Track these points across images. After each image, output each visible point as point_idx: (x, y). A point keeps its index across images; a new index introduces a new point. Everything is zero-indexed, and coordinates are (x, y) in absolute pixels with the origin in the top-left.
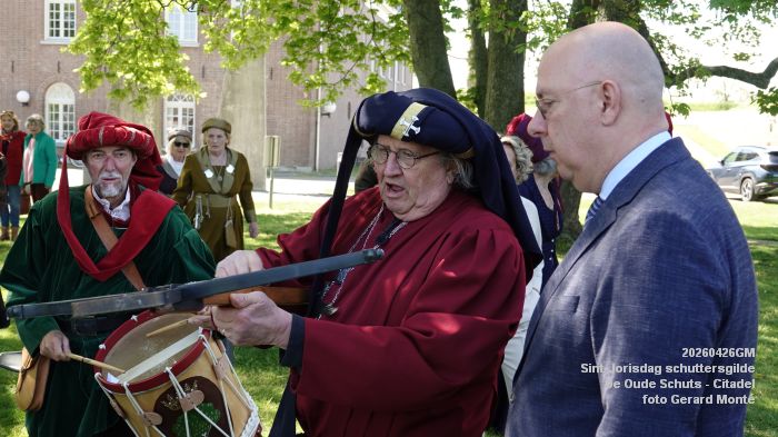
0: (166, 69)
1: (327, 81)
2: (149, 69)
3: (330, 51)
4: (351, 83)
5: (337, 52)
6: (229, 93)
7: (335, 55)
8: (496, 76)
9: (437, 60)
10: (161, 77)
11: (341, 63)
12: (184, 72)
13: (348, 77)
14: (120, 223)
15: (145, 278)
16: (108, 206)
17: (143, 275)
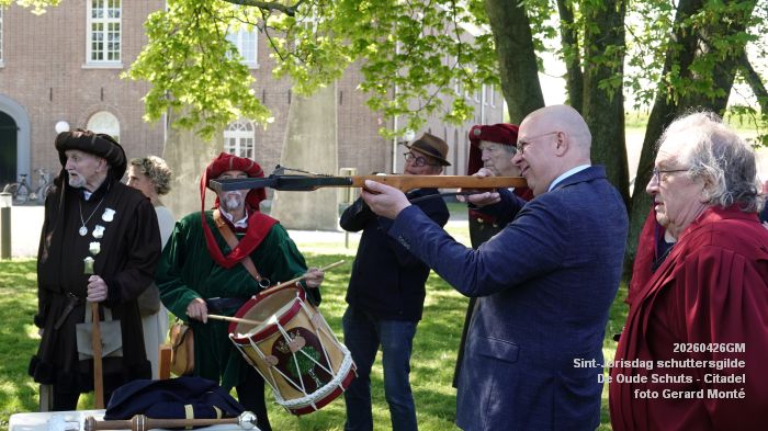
0: (234, 97)
1: (409, 109)
2: (215, 96)
3: (412, 76)
4: (435, 109)
5: (419, 77)
6: (296, 121)
7: (417, 79)
8: (592, 102)
9: (528, 85)
10: (227, 104)
11: (424, 87)
12: (249, 97)
13: (432, 103)
14: (240, 230)
15: (259, 271)
16: (231, 219)
17: (256, 266)
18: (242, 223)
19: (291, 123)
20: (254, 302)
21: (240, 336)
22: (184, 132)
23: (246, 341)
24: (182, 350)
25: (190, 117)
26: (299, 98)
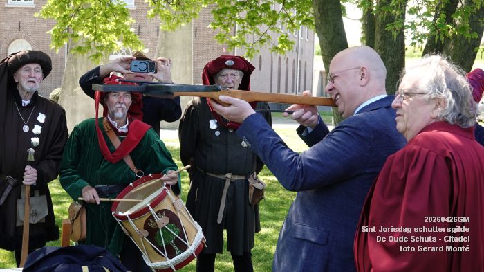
0: (118, 32)
1: (246, 42)
2: (104, 31)
3: (249, 17)
4: (265, 43)
5: (254, 18)
6: (163, 48)
7: (253, 20)
8: (381, 39)
9: (335, 26)
10: (113, 37)
11: (258, 26)
12: (130, 33)
13: (263, 38)
14: (122, 133)
15: (136, 164)
16: (116, 125)
17: (134, 162)
18: (124, 129)
19: (159, 50)
20: (132, 188)
21: (120, 214)
22: (79, 57)
23: (125, 218)
24: (77, 223)
25: (84, 45)
26: (165, 32)
